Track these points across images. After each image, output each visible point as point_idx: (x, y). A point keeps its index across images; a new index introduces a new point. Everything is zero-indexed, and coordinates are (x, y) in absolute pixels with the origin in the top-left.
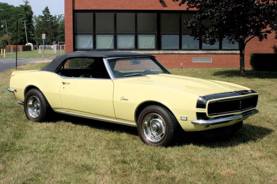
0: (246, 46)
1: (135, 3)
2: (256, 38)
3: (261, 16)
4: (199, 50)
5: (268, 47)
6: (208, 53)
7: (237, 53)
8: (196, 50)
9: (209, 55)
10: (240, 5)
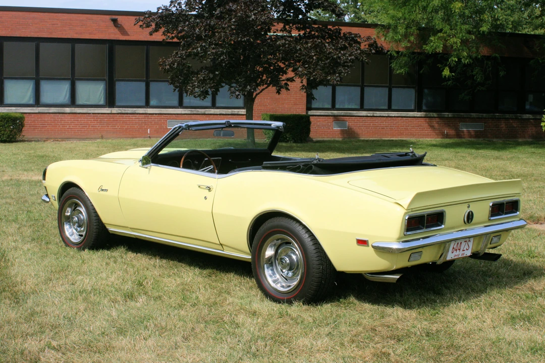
0: (257, 101)
1: (71, 26)
2: (272, 89)
3: (279, 55)
4: (179, 108)
5: (292, 104)
6: (192, 113)
7: (240, 113)
8: (173, 108)
9: (195, 116)
10: (248, 38)
